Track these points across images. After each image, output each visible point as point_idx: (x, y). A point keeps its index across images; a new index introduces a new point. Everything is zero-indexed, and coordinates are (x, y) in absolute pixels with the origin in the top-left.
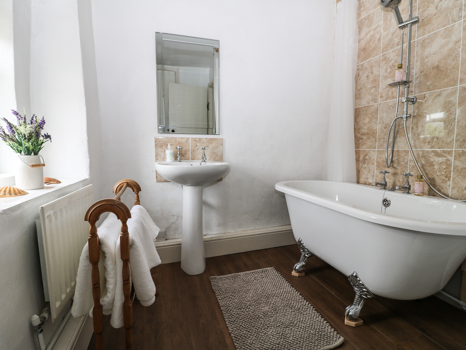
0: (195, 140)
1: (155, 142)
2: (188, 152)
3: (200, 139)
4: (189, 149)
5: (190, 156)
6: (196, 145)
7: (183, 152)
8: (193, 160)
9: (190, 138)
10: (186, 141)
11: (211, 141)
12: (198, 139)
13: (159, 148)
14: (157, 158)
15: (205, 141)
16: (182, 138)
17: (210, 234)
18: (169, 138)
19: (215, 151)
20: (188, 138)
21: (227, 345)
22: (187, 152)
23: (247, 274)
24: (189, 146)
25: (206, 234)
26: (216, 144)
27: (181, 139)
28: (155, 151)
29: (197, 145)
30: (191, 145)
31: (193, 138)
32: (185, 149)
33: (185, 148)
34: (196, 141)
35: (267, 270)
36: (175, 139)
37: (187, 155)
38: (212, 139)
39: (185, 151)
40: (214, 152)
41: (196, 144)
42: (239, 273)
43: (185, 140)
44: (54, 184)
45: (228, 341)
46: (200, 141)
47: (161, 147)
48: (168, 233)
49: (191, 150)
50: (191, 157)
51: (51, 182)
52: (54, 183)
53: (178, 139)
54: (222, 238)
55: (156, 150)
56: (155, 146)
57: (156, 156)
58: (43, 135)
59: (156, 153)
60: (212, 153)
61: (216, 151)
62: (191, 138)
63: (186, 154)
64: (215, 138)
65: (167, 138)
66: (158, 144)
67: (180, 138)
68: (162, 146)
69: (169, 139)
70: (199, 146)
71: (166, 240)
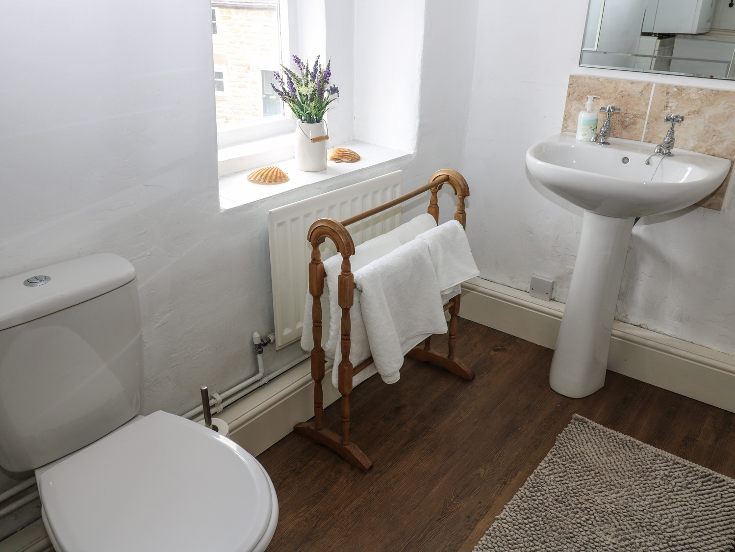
0: (666, 90)
1: (569, 87)
2: (641, 120)
3: (681, 90)
4: (646, 113)
5: (645, 130)
6: (665, 104)
7: (627, 119)
8: (650, 142)
9: (654, 85)
10: (641, 93)
11: (712, 99)
12: (675, 89)
13: (575, 103)
14: (565, 125)
15: (694, 96)
16: (633, 83)
17: (653, 328)
18: (601, 80)
19: (717, 128)
20: (649, 85)
21: (473, 529)
22: (638, 120)
23: (661, 458)
24: (647, 104)
25: (644, 326)
26: (726, 108)
27: (629, 86)
28: (565, 108)
29: (670, 105)
30: (652, 103)
31: (662, 85)
32: (635, 113)
33: (636, 108)
34: (668, 93)
35: (724, 480)
36: (616, 83)
37: (638, 126)
38: (717, 93)
39: (635, 116)
40: (714, 131)
41: (668, 102)
42: (645, 445)
43: (641, 88)
44: (347, 162)
45: (479, 526)
46: (680, 94)
47: (579, 100)
48: (557, 288)
49: (650, 116)
50: (647, 133)
51: (343, 160)
52: (346, 160)
53: (622, 85)
54: (672, 350)
55: (567, 106)
56: (568, 96)
57: (565, 120)
58: (329, 89)
59: (566, 112)
60: (707, 132)
61: (720, 127)
62: (657, 84)
63: (633, 124)
64: (727, 92)
65: (598, 79)
66: (574, 93)
67: (628, 81)
68: (582, 97)
69: (602, 82)
70: (674, 108)
71: (552, 300)
